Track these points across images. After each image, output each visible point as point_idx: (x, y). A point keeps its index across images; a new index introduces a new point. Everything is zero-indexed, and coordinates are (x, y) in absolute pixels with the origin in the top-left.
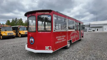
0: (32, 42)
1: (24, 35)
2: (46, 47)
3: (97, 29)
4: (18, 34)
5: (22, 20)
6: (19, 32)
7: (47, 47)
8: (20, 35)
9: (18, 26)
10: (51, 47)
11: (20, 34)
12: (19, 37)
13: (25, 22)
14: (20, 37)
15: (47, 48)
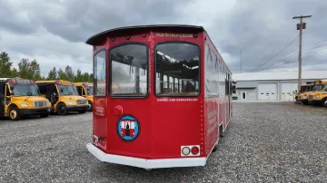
0: (128, 131)
1: (31, 110)
2: (182, 147)
3: (244, 94)
4: (6, 107)
5: (7, 60)
6: (8, 100)
7: (185, 149)
8: (15, 113)
9: (6, 79)
10: (198, 146)
11: (14, 107)
12: (8, 119)
13: (20, 65)
14: (17, 119)
15: (186, 151)
